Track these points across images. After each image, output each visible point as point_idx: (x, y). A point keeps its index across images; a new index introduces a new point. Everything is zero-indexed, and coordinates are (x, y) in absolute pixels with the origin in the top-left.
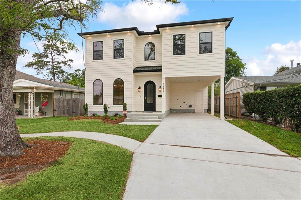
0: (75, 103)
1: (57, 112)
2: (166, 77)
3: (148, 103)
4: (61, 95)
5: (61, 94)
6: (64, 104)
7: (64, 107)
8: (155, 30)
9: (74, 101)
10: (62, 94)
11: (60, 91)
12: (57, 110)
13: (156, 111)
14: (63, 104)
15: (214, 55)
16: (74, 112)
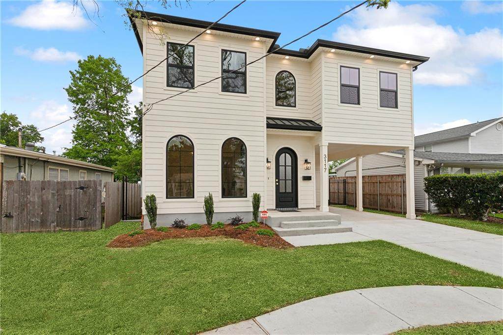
0: (85, 193)
1: (14, 221)
2: (329, 143)
3: (281, 191)
4: (20, 171)
5: (20, 167)
6: (44, 197)
7: (44, 204)
8: (300, 49)
9: (82, 188)
10: (23, 169)
11: (19, 157)
12: (14, 214)
13: (299, 207)
14: (41, 197)
15: (400, 113)
16: (81, 219)
